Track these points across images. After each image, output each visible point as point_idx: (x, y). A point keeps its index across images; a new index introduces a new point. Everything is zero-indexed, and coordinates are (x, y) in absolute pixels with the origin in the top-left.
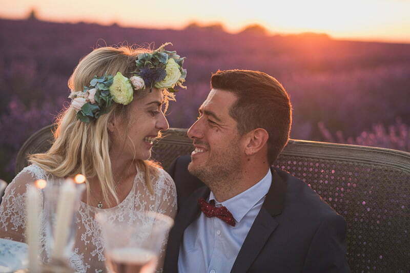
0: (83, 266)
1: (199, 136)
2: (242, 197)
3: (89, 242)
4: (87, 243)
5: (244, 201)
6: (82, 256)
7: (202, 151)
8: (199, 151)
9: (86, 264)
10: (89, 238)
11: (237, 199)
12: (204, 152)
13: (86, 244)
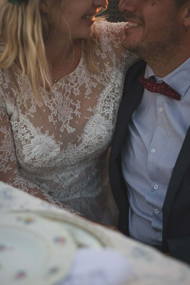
0: (56, 145)
1: (130, 9)
2: (182, 70)
3: (56, 121)
4: (55, 122)
5: (184, 73)
6: (53, 136)
7: (136, 25)
8: (133, 25)
9: (59, 142)
10: (55, 118)
11: (177, 73)
12: (138, 26)
13: (55, 124)
